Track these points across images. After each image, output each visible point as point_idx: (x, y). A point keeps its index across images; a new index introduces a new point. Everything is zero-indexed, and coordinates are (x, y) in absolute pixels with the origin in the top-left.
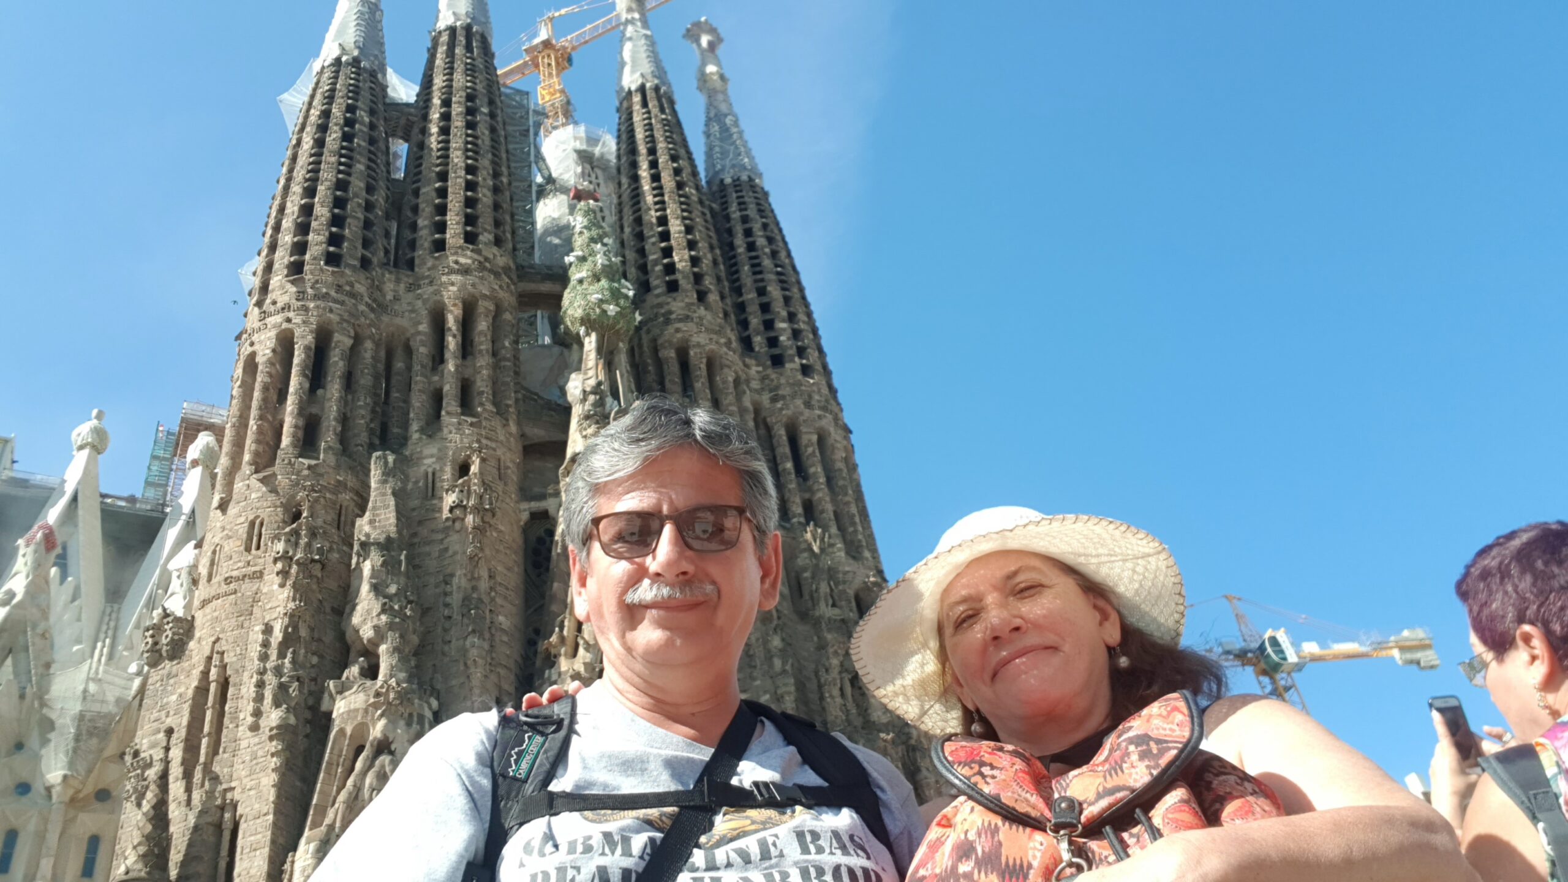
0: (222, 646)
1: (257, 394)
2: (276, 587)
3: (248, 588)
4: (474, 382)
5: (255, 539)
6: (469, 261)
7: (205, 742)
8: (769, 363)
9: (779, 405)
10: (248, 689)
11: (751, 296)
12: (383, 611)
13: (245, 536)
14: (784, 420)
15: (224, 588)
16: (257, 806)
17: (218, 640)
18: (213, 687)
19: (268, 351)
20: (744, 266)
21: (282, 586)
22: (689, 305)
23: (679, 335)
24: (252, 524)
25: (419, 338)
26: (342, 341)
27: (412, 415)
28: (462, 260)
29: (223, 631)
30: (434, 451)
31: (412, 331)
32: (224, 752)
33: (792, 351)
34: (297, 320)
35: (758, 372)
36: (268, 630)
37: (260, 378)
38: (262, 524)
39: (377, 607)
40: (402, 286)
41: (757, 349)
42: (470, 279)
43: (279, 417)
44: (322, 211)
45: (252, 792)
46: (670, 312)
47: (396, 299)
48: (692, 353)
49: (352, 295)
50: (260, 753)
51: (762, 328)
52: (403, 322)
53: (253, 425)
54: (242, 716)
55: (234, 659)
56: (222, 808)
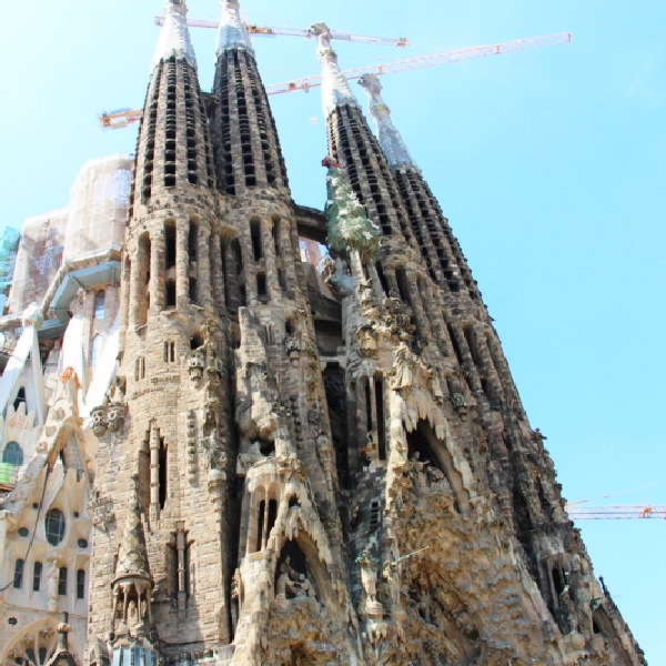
0: (158, 424)
2: (192, 388)
3: (171, 387)
4: (285, 271)
5: (170, 354)
6: (272, 194)
7: (153, 490)
8: (448, 288)
9: (459, 316)
10: (184, 455)
11: (429, 245)
12: (273, 410)
13: (162, 352)
14: (463, 326)
15: (152, 386)
16: (205, 534)
17: (153, 420)
18: (153, 453)
21: (197, 387)
22: (401, 243)
23: (397, 262)
24: (166, 345)
25: (244, 239)
26: (204, 232)
28: (268, 192)
29: (156, 414)
30: (269, 313)
31: (240, 233)
32: (171, 497)
33: (462, 283)
34: (178, 215)
35: (442, 294)
36: (192, 416)
38: (173, 345)
39: (269, 407)
40: (229, 205)
41: (439, 279)
42: (274, 205)
44: (181, 148)
45: (199, 525)
46: (389, 247)
47: (227, 212)
48: (407, 273)
49: (207, 204)
50: (201, 499)
51: (440, 265)
52: (233, 227)
54: (181, 472)
55: (169, 434)
56: (175, 535)
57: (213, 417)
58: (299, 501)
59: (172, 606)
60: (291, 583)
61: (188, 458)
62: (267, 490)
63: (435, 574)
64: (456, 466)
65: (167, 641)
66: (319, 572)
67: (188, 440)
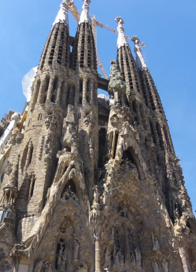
0: (32, 140)
1: (41, 88)
2: (46, 128)
3: (38, 128)
4: (89, 96)
5: (40, 118)
6: (89, 70)
7: (27, 161)
8: (152, 109)
9: (154, 118)
10: (38, 150)
11: (147, 94)
13: (38, 117)
14: (155, 122)
15: (32, 128)
16: (41, 176)
17: (31, 139)
18: (29, 149)
19: (44, 79)
20: (146, 88)
21: (47, 129)
23: (133, 98)
24: (39, 115)
25: (77, 85)
26: (61, 80)
27: (75, 101)
28: (87, 70)
29: (32, 137)
31: (75, 83)
32: (32, 163)
33: (158, 107)
34: (51, 73)
35: (149, 111)
36: (44, 137)
37: (41, 84)
38: (42, 115)
39: (71, 136)
40: (73, 73)
41: (149, 106)
42: (89, 74)
43: (46, 94)
45: (39, 173)
47: (72, 76)
48: (136, 102)
49: (63, 71)
50: (41, 164)
51: (150, 101)
52: (73, 81)
53: (40, 94)
54: (37, 156)
55: (35, 143)
56: (31, 176)
57: (51, 138)
58: (75, 167)
59: (25, 200)
60: (68, 195)
61: (40, 151)
62: (65, 162)
64: (141, 164)
65: (21, 211)
67: (41, 145)
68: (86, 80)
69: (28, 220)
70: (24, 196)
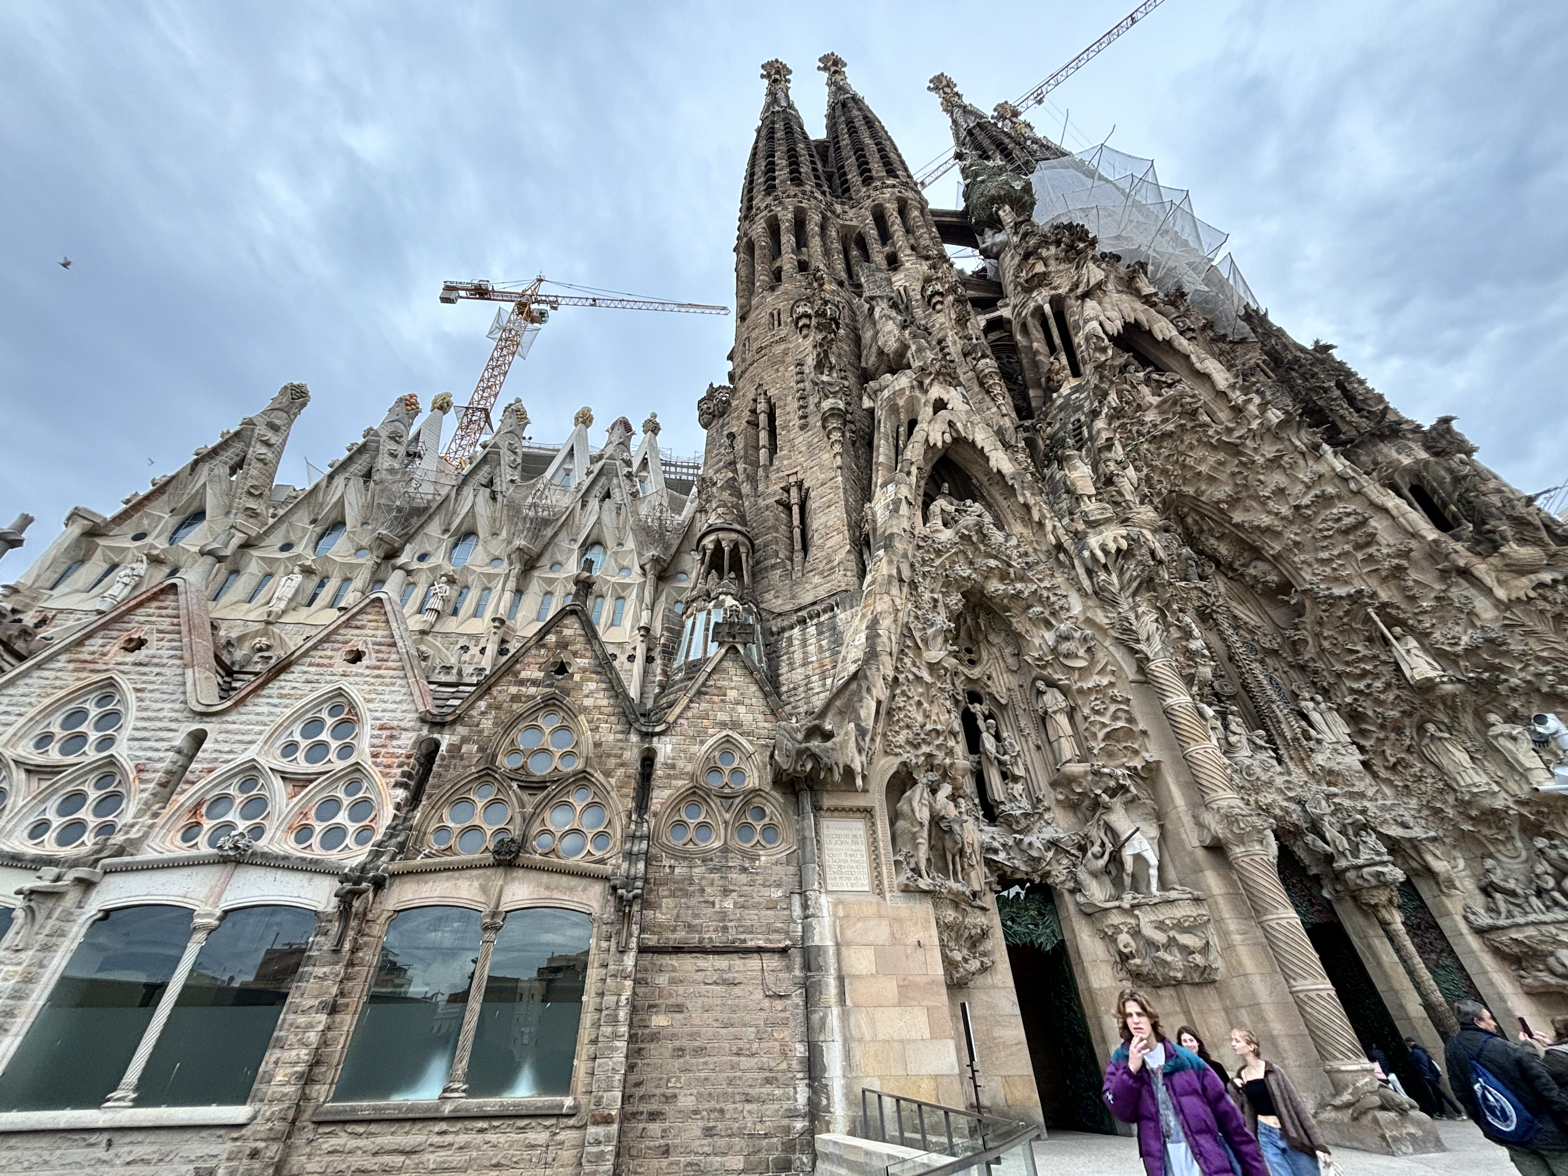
0: (765, 387)
1: (759, 253)
2: (800, 339)
3: (777, 349)
5: (776, 322)
7: (762, 453)
10: (793, 405)
13: (767, 322)
15: (757, 356)
16: (823, 476)
17: (759, 386)
18: (762, 417)
19: (761, 232)
21: (806, 336)
25: (866, 228)
29: (761, 380)
31: (862, 225)
32: (781, 452)
36: (801, 364)
38: (779, 313)
40: (846, 205)
43: (778, 263)
45: (815, 468)
54: (791, 424)
55: (776, 392)
56: (787, 490)
57: (825, 355)
58: (949, 406)
61: (797, 405)
62: (901, 405)
63: (1193, 515)
64: (1198, 365)
65: (777, 610)
66: (996, 493)
67: (796, 387)
68: (895, 206)
69: (812, 630)
70: (777, 557)
